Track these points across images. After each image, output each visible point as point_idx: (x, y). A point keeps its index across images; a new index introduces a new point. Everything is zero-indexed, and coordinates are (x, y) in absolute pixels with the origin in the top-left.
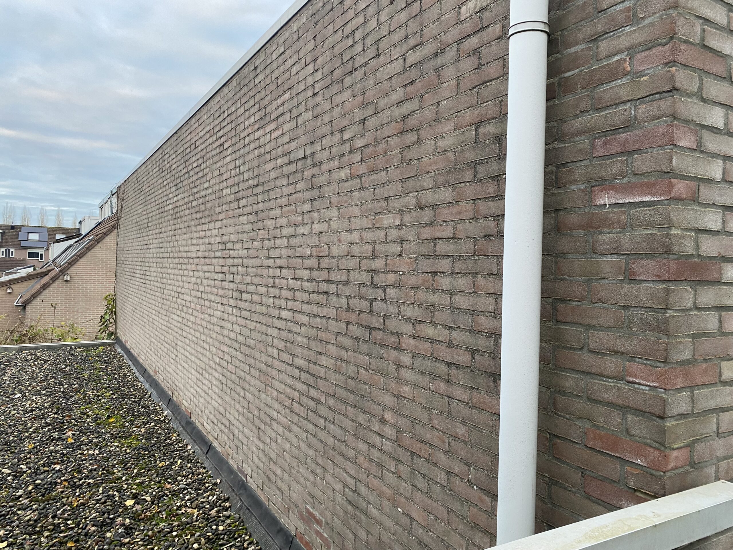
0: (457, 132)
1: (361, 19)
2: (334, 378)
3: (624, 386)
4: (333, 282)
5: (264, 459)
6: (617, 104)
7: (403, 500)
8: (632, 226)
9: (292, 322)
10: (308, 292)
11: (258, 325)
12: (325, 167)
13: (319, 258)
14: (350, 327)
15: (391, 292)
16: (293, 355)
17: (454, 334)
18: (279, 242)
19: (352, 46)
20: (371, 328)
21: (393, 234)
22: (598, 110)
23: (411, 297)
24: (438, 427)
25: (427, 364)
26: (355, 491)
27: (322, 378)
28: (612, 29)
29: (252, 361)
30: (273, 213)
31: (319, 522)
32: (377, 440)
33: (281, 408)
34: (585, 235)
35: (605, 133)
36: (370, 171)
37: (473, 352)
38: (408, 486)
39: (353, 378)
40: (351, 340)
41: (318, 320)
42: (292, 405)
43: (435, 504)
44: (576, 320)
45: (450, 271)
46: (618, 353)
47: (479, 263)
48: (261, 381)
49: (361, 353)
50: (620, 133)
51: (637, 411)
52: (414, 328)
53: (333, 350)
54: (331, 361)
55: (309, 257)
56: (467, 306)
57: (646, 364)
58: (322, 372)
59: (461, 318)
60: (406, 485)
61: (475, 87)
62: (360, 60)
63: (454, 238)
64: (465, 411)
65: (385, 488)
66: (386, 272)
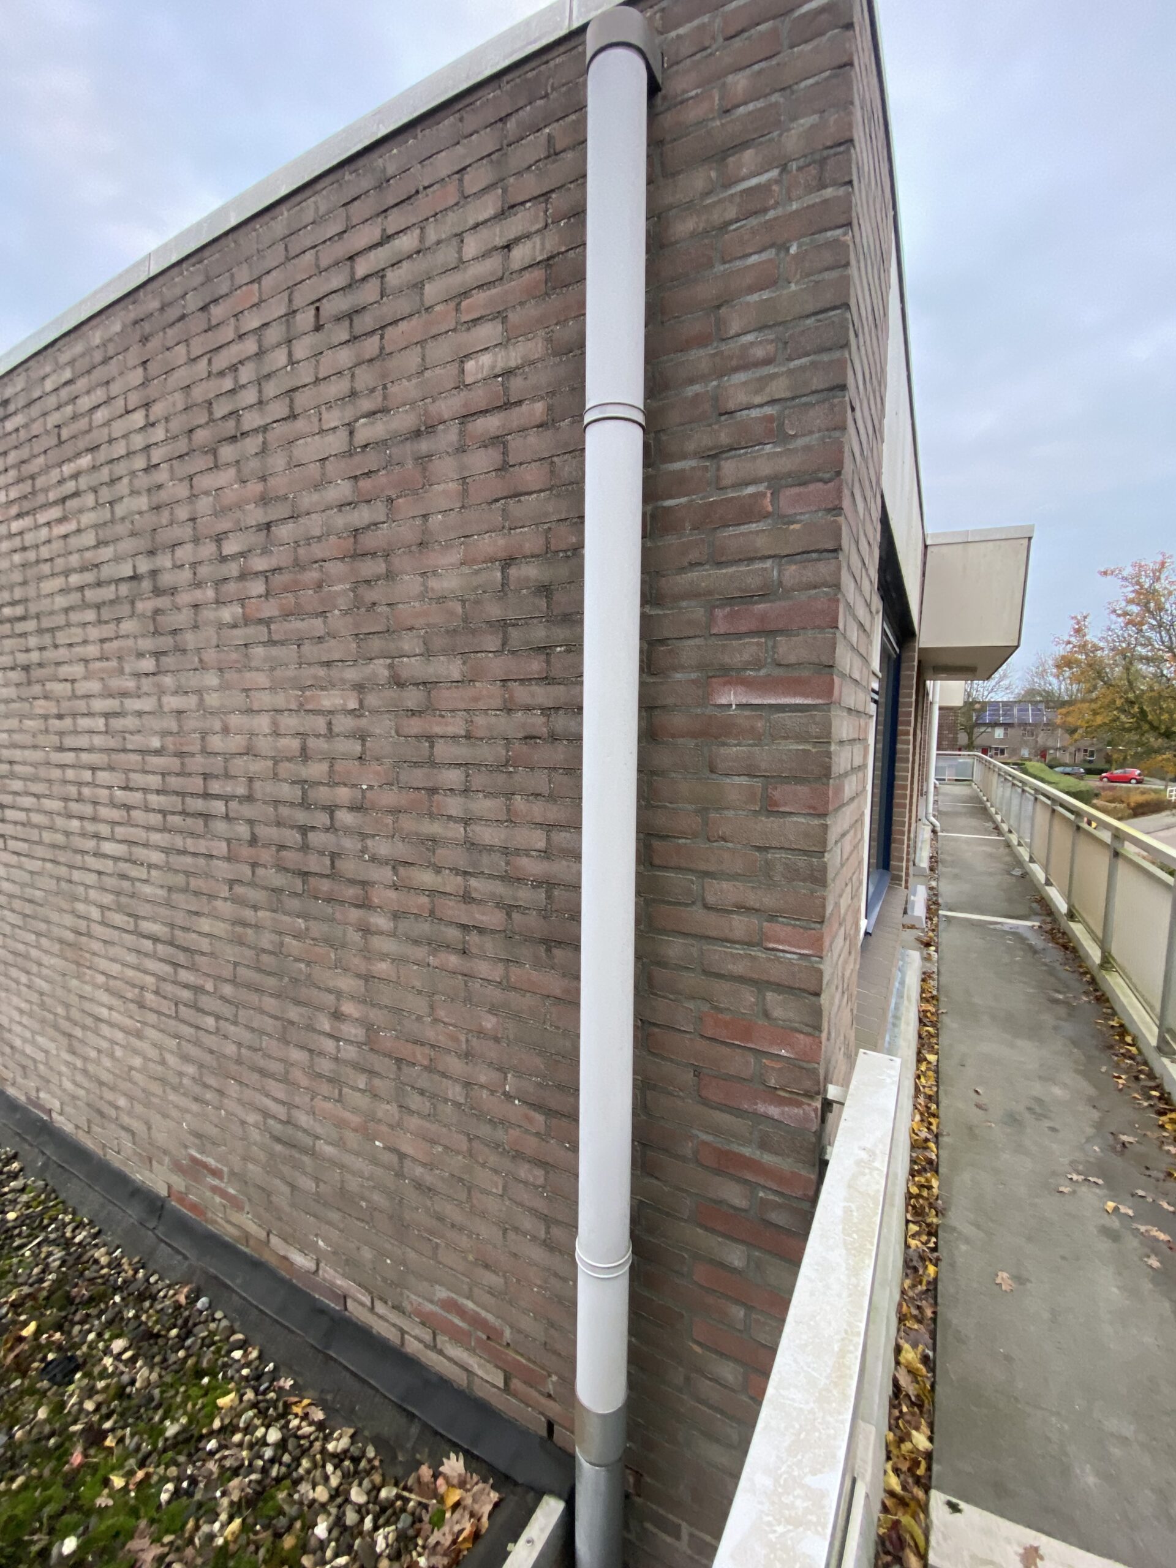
0: (466, 570)
1: (250, 346)
2: (231, 952)
3: (759, 954)
4: (217, 797)
5: (86, 1084)
6: (751, 560)
7: (384, 1128)
8: (773, 738)
9: (126, 861)
10: (160, 811)
11: (49, 865)
12: (185, 598)
13: (180, 755)
14: (260, 871)
15: (345, 817)
16: (136, 917)
17: (473, 882)
18: (84, 723)
19: (232, 391)
20: (306, 874)
21: (343, 723)
22: (720, 564)
23: (387, 825)
24: (446, 1020)
25: (425, 928)
26: (288, 1122)
27: (203, 954)
28: (743, 444)
29: (43, 927)
30: (64, 671)
31: (216, 1173)
32: (329, 1045)
33: (115, 1002)
34: (697, 745)
35: (731, 601)
36: (287, 615)
37: (509, 909)
38: (392, 1109)
39: (271, 953)
40: (264, 893)
41: (189, 860)
42: (142, 996)
43: (444, 1130)
44: (684, 864)
45: (463, 788)
46: (749, 910)
47: (517, 777)
48: (66, 959)
49: (289, 914)
50: (756, 603)
51: (779, 987)
52: (396, 874)
53: (225, 908)
54: (222, 925)
55: (157, 752)
56: (496, 842)
57: (794, 926)
58: (204, 945)
59: (485, 859)
60: (388, 1107)
61: (497, 500)
62: (252, 420)
63: (468, 736)
64: (495, 995)
65: (347, 1115)
66: (332, 784)
